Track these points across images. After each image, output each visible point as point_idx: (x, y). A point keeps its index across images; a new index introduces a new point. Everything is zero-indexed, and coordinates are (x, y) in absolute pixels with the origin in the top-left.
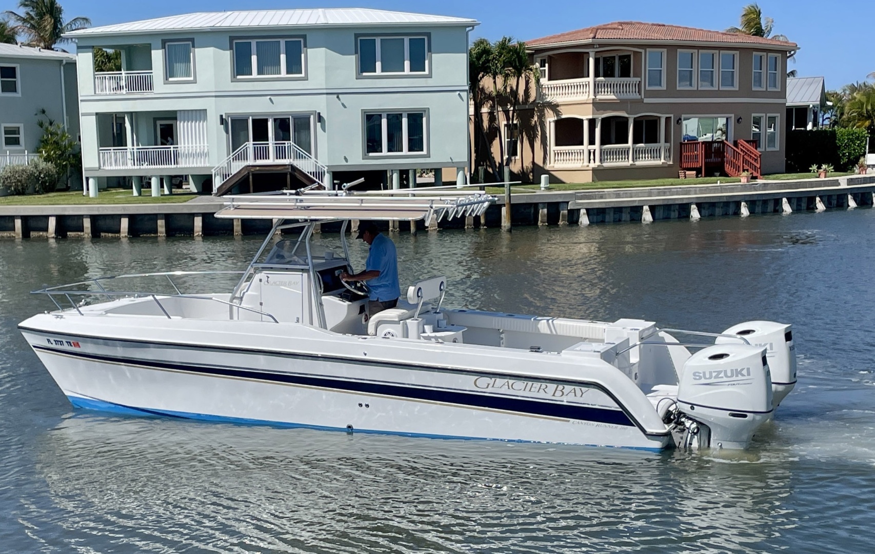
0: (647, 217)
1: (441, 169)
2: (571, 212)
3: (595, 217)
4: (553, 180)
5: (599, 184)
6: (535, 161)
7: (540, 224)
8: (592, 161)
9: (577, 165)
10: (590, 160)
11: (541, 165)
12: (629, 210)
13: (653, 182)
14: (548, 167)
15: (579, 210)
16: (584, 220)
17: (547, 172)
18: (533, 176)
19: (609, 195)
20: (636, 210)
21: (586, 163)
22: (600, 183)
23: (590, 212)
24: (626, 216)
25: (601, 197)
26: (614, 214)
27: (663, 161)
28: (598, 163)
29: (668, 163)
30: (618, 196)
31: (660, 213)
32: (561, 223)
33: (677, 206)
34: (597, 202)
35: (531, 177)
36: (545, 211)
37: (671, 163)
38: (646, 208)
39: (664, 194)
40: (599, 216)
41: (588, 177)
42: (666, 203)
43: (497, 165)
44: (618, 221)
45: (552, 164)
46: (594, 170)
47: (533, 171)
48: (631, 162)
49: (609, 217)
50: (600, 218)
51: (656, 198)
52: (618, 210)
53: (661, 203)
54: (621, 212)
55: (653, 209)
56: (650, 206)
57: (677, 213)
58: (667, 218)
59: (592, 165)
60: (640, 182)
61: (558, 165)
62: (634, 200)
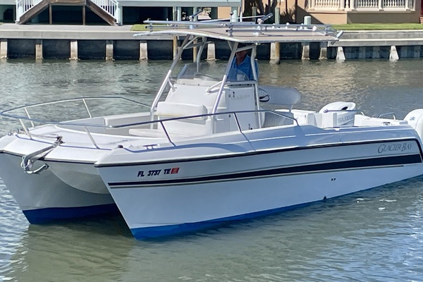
0: (394, 55)
1: (217, 8)
2: (330, 49)
3: (350, 54)
4: (314, 21)
5: (354, 26)
6: (298, 4)
7: (303, 58)
8: (347, 6)
9: (335, 9)
10: (345, 5)
11: (303, 8)
12: (379, 49)
13: (399, 26)
14: (308, 10)
15: (336, 48)
16: (341, 56)
17: (308, 14)
18: (295, 17)
19: (362, 36)
20: (385, 50)
21: (342, 8)
22: (353, 25)
23: (346, 49)
24: (376, 54)
25: (356, 38)
26: (366, 52)
27: (407, 8)
28: (352, 7)
29: (412, 10)
30: (370, 36)
31: (405, 53)
32: (321, 58)
33: (419, 48)
34: (352, 42)
35: (293, 18)
36: (308, 47)
37: (414, 10)
38: (393, 48)
39: (409, 36)
40: (354, 53)
41: (343, 20)
42: (410, 44)
43: (265, 7)
44: (370, 58)
45: (312, 8)
46: (349, 14)
47: (295, 12)
48: (380, 8)
49: (362, 54)
50: (354, 55)
51: (403, 40)
52: (370, 49)
53: (406, 44)
54: (372, 50)
55: (399, 48)
56: (396, 46)
57: (419, 53)
58: (411, 57)
59: (347, 9)
60: (388, 26)
61: (318, 9)
62: (384, 41)
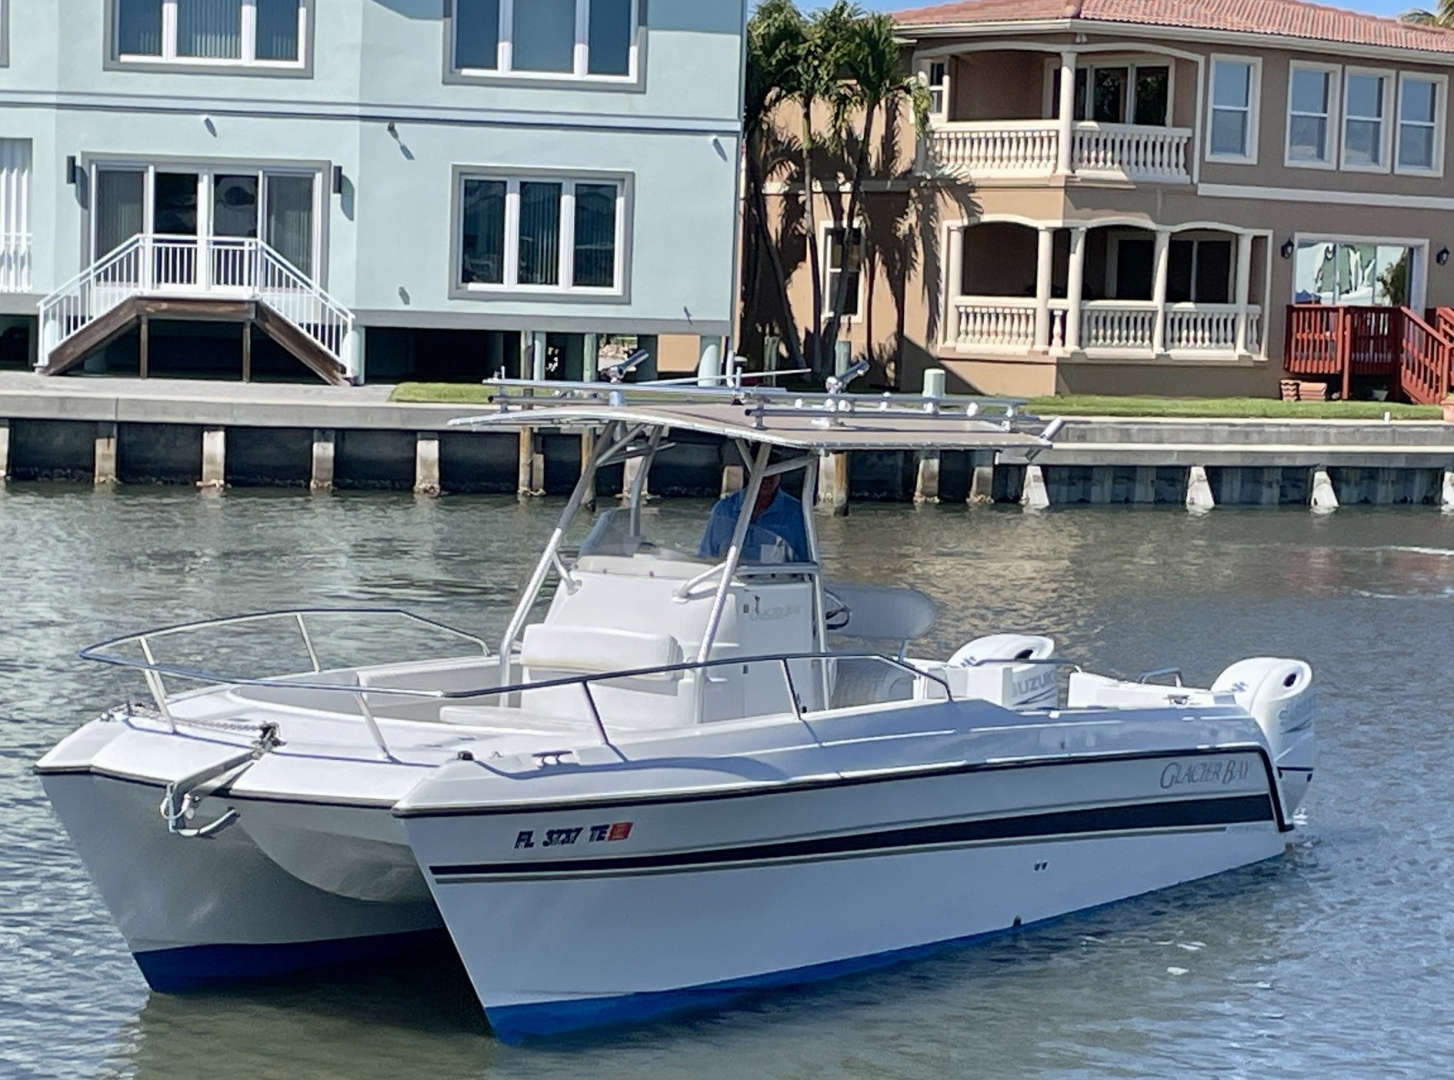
0: (1200, 496)
1: (656, 337)
2: (1002, 471)
3: (1064, 489)
4: (955, 385)
5: (1076, 402)
6: (906, 332)
7: (918, 498)
8: (1057, 340)
9: (1019, 349)
10: (1051, 337)
11: (922, 342)
12: (1152, 475)
13: (1216, 404)
14: (938, 349)
15: (1022, 468)
16: (1036, 494)
17: (936, 363)
18: (897, 371)
19: (1102, 433)
20: (1173, 477)
21: (1041, 346)
22: (1074, 399)
23: (1052, 474)
24: (1143, 491)
25: (1082, 438)
26: (1114, 483)
27: (1241, 350)
28: (1071, 346)
29: (1256, 357)
30: (1126, 436)
31: (1233, 489)
32: (973, 498)
33: (1278, 475)
34: (1071, 450)
35: (890, 374)
36: (935, 463)
37: (1262, 357)
38: (1198, 472)
39: (1246, 438)
40: (1075, 486)
41: (1044, 382)
42: (1249, 462)
43: (802, 336)
44: (1122, 503)
45: (950, 343)
46: (1061, 365)
47: (896, 357)
48: (1158, 349)
49: (1100, 492)
50: (1077, 491)
51: (1227, 450)
52: (1126, 473)
53: (1237, 462)
54: (1132, 479)
55: (1214, 475)
56: (1207, 468)
57: (1276, 491)
58: (1251, 503)
59: (1057, 351)
60: (1182, 404)
61: (967, 346)
62: (1167, 450)
